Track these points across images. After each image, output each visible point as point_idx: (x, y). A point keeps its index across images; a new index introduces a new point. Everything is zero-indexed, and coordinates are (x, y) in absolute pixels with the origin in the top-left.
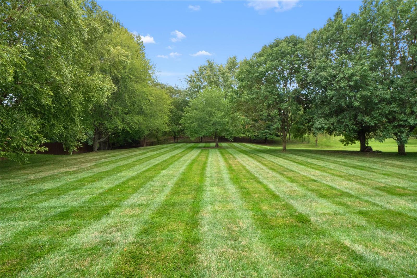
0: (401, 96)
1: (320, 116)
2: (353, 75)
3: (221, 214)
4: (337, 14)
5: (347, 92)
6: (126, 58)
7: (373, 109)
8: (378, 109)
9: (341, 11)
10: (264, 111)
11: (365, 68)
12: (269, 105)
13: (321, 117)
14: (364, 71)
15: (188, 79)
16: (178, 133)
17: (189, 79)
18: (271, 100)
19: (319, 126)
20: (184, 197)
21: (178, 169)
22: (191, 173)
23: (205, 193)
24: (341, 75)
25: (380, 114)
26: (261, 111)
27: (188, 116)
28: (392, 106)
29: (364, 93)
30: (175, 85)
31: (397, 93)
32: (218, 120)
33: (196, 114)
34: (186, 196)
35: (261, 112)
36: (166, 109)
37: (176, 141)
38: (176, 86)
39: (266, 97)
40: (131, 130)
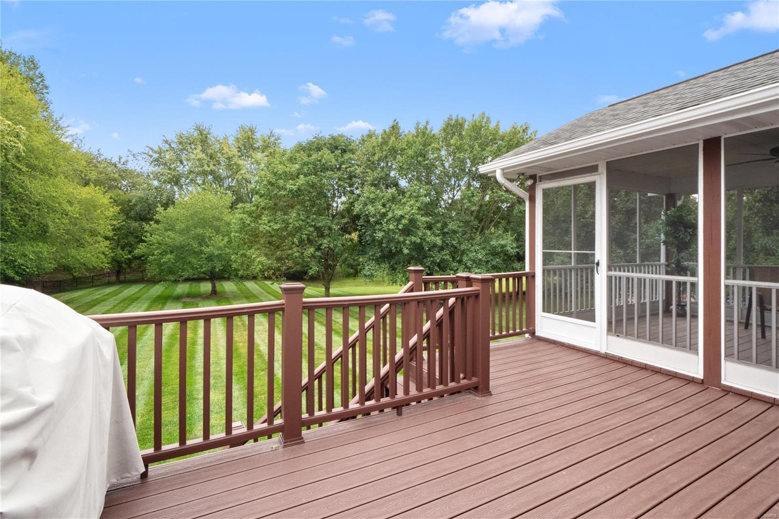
0: (453, 242)
1: (371, 258)
2: (402, 217)
3: (219, 428)
4: (393, 127)
5: (397, 236)
6: (15, 139)
7: (425, 257)
8: (431, 257)
9: (397, 123)
10: (295, 249)
11: (413, 211)
12: (301, 241)
13: (373, 259)
14: (413, 214)
15: (151, 156)
16: (126, 263)
17: (156, 156)
18: (306, 234)
19: (368, 273)
20: (167, 414)
21: (146, 363)
22: (170, 368)
23: (198, 403)
24: (390, 215)
25: (433, 262)
26: (291, 249)
27: (154, 241)
28: (443, 253)
29: (413, 239)
30: (120, 158)
31: (449, 239)
32: (216, 252)
33: (173, 238)
34: (171, 412)
35: (291, 251)
36: (105, 228)
37: (122, 278)
38: (122, 161)
39: (299, 229)
40: (17, 273)
